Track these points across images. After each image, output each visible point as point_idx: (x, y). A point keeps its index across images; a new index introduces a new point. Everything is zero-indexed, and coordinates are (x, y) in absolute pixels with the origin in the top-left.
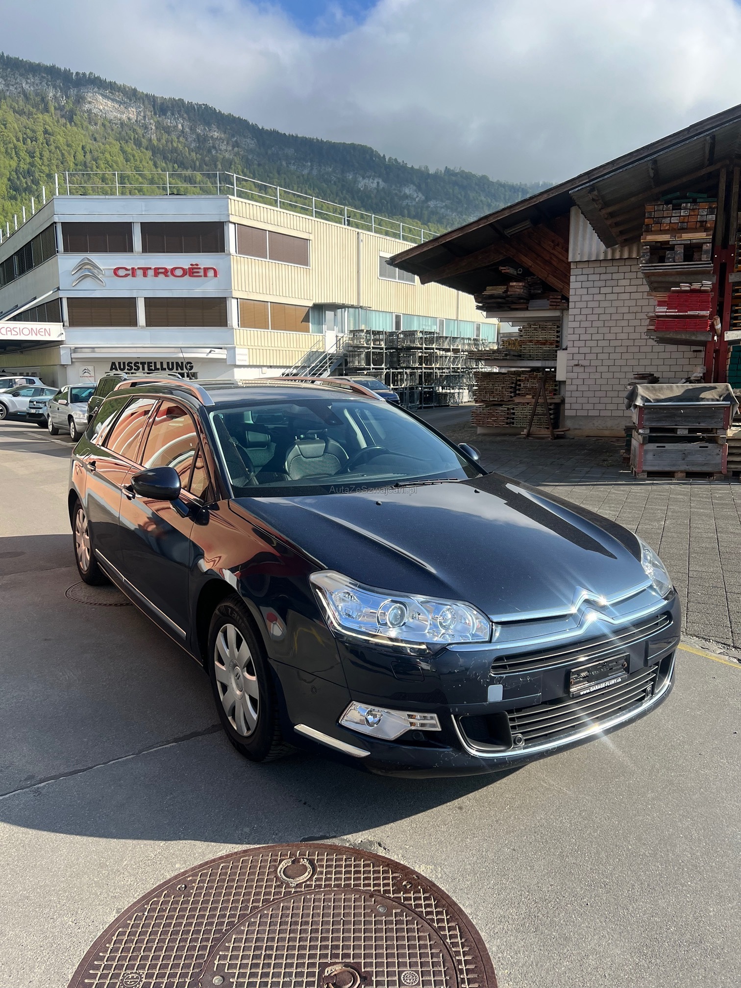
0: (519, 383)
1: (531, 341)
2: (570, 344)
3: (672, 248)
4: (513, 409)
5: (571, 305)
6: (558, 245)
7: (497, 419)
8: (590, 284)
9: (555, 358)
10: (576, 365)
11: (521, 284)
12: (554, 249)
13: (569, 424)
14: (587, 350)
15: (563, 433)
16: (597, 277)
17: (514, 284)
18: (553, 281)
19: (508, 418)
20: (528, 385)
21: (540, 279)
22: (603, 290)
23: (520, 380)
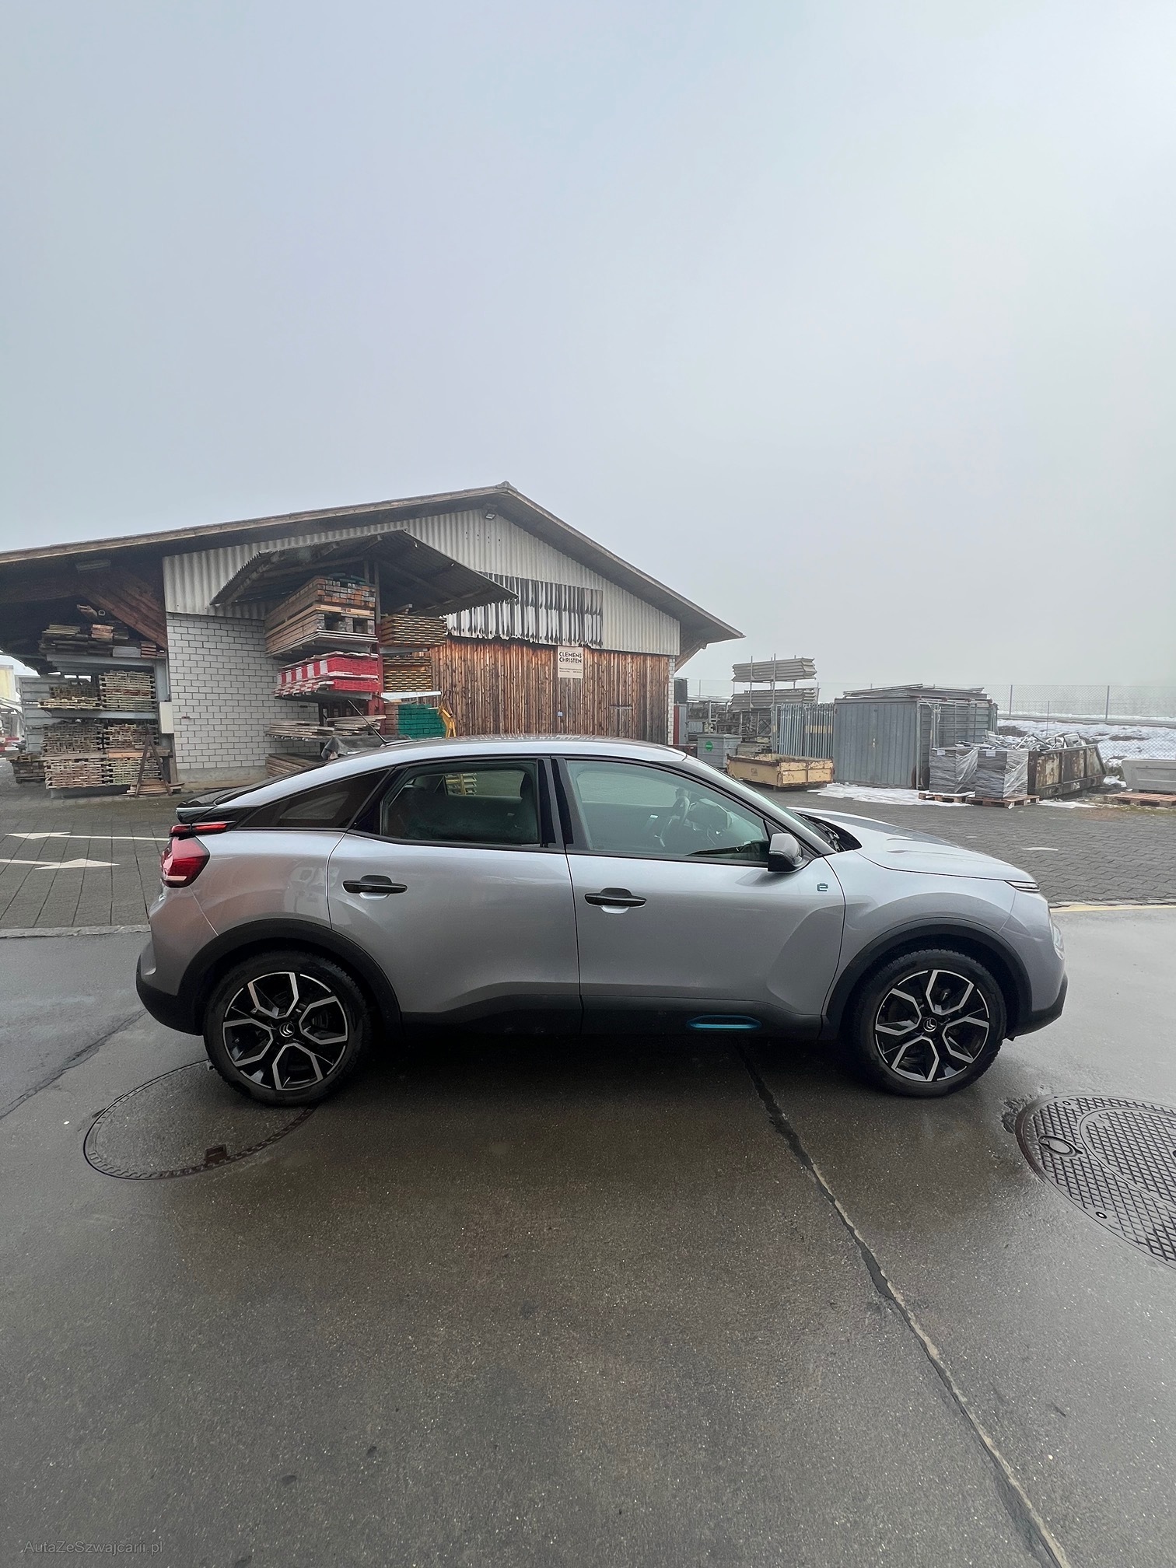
0: (105, 736)
1: (117, 691)
2: (173, 696)
3: (343, 619)
4: (110, 765)
5: (171, 656)
6: (146, 592)
7: (89, 778)
8: (191, 637)
9: (156, 709)
10: (185, 718)
11: (108, 628)
12: (141, 596)
13: (183, 778)
14: (195, 703)
15: (180, 787)
16: (198, 631)
17: (99, 626)
18: (141, 628)
19: (103, 776)
20: (120, 738)
21: (127, 625)
22: (206, 645)
23: (107, 733)
